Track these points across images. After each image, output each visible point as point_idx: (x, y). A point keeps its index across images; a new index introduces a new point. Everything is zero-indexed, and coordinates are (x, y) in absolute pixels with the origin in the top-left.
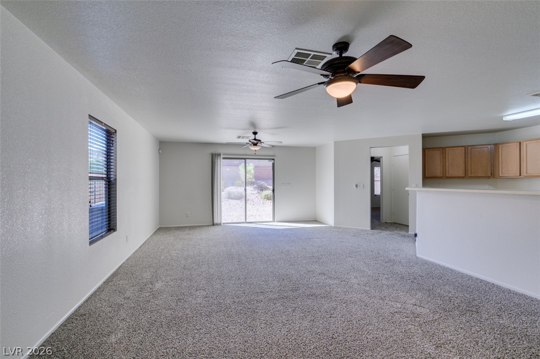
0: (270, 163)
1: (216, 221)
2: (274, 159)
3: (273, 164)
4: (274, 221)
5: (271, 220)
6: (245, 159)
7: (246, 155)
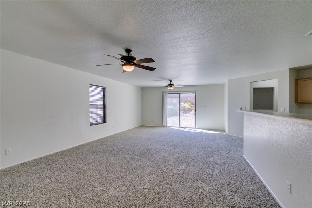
0: (194, 95)
1: (164, 125)
2: (195, 93)
3: (195, 95)
4: (196, 128)
5: (194, 127)
6: (179, 93)
7: (180, 91)
